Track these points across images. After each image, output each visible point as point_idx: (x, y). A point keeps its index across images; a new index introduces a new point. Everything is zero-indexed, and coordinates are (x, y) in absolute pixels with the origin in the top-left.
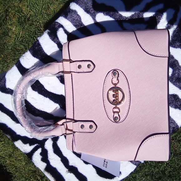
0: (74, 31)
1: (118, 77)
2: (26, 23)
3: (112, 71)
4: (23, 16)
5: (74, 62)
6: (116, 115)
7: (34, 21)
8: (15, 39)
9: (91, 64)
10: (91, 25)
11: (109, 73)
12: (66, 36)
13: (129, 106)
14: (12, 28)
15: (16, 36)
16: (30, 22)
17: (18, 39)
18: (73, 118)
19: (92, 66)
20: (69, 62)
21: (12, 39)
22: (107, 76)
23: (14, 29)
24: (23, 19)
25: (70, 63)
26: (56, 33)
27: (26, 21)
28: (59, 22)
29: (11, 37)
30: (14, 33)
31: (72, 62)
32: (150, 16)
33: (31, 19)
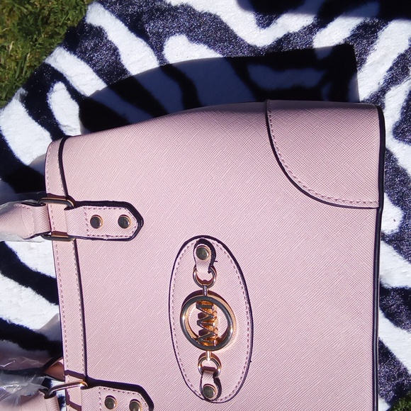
0: (98, 93)
1: (213, 260)
2: (39, 30)
3: (195, 241)
4: (31, 13)
5: (78, 204)
6: (208, 380)
7: (59, 25)
8: (15, 72)
9: (131, 217)
10: (149, 75)
11: (185, 248)
12: (74, 108)
13: (248, 356)
14: (6, 44)
15: (17, 65)
16: (49, 29)
17: (21, 72)
18: (83, 372)
19: (133, 223)
20: (65, 206)
21: (8, 74)
22: (180, 255)
23: (11, 47)
24: (31, 21)
25: (67, 209)
26: (46, 98)
27: (38, 26)
28: (53, 65)
29: (4, 68)
30: (11, 56)
31: (72, 208)
32: (333, 45)
33: (52, 19)
